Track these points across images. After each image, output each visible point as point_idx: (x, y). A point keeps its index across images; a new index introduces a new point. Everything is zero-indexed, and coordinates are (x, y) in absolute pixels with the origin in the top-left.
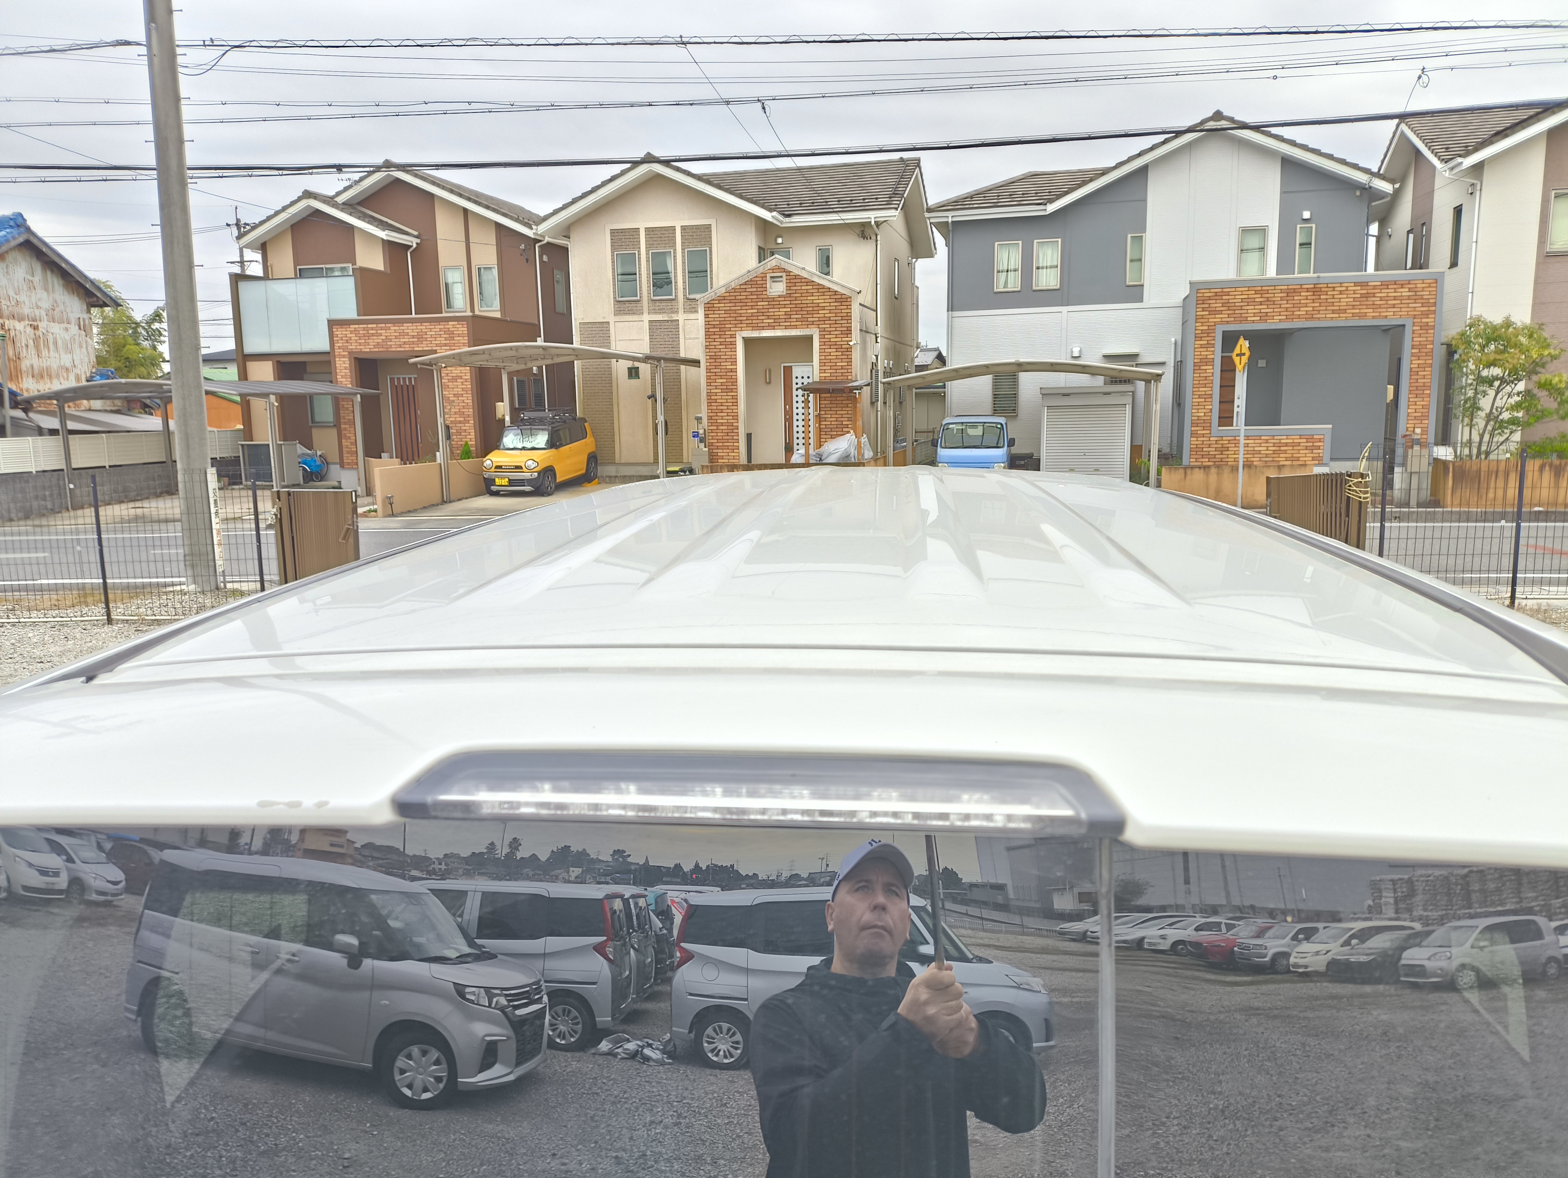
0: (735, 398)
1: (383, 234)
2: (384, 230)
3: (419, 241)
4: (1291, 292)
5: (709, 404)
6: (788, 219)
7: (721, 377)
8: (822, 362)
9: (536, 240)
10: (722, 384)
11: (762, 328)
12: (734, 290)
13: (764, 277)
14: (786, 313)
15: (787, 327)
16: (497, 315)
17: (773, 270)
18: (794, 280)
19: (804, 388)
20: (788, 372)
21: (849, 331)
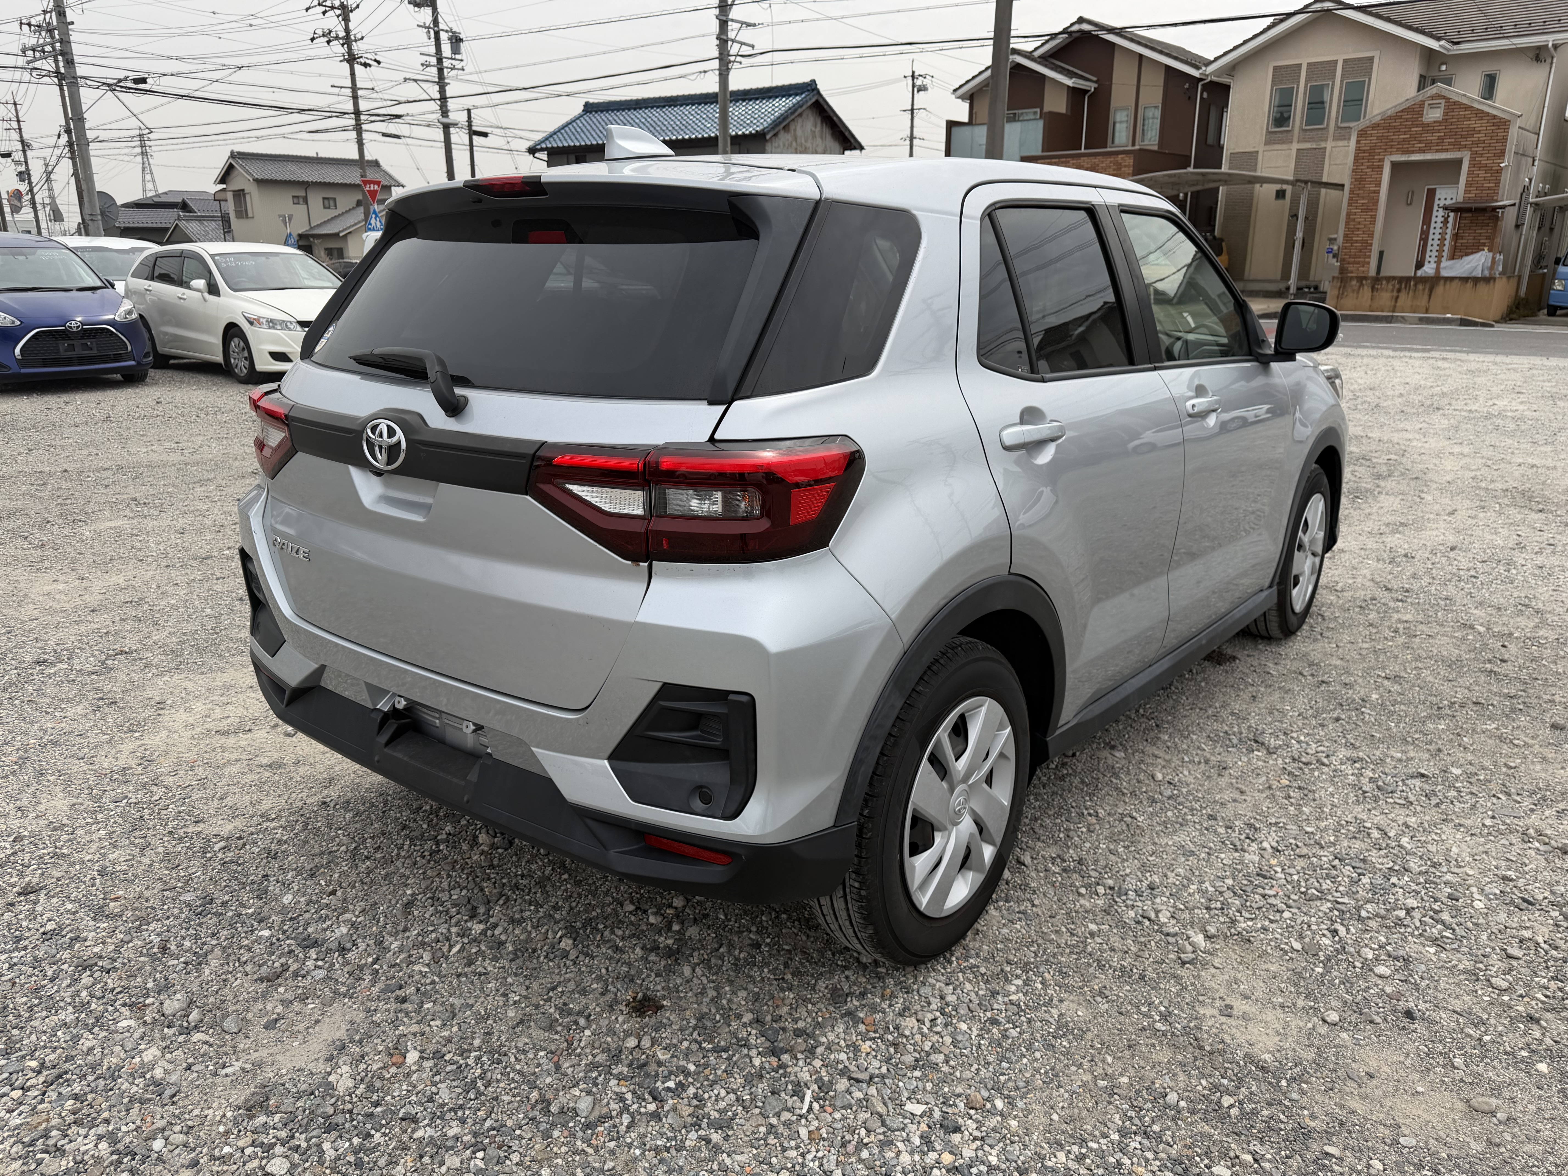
0: (1374, 217)
1: (1069, 82)
2: (1071, 78)
3: (1096, 85)
5: (1347, 223)
6: (1455, 47)
7: (1363, 198)
8: (1468, 184)
9: (1200, 80)
10: (1363, 204)
11: (1413, 152)
12: (1390, 117)
13: (1422, 104)
14: (1439, 138)
15: (1437, 151)
16: (1156, 148)
17: (1432, 97)
18: (1452, 106)
19: (1445, 208)
20: (1431, 194)
21: (1502, 153)
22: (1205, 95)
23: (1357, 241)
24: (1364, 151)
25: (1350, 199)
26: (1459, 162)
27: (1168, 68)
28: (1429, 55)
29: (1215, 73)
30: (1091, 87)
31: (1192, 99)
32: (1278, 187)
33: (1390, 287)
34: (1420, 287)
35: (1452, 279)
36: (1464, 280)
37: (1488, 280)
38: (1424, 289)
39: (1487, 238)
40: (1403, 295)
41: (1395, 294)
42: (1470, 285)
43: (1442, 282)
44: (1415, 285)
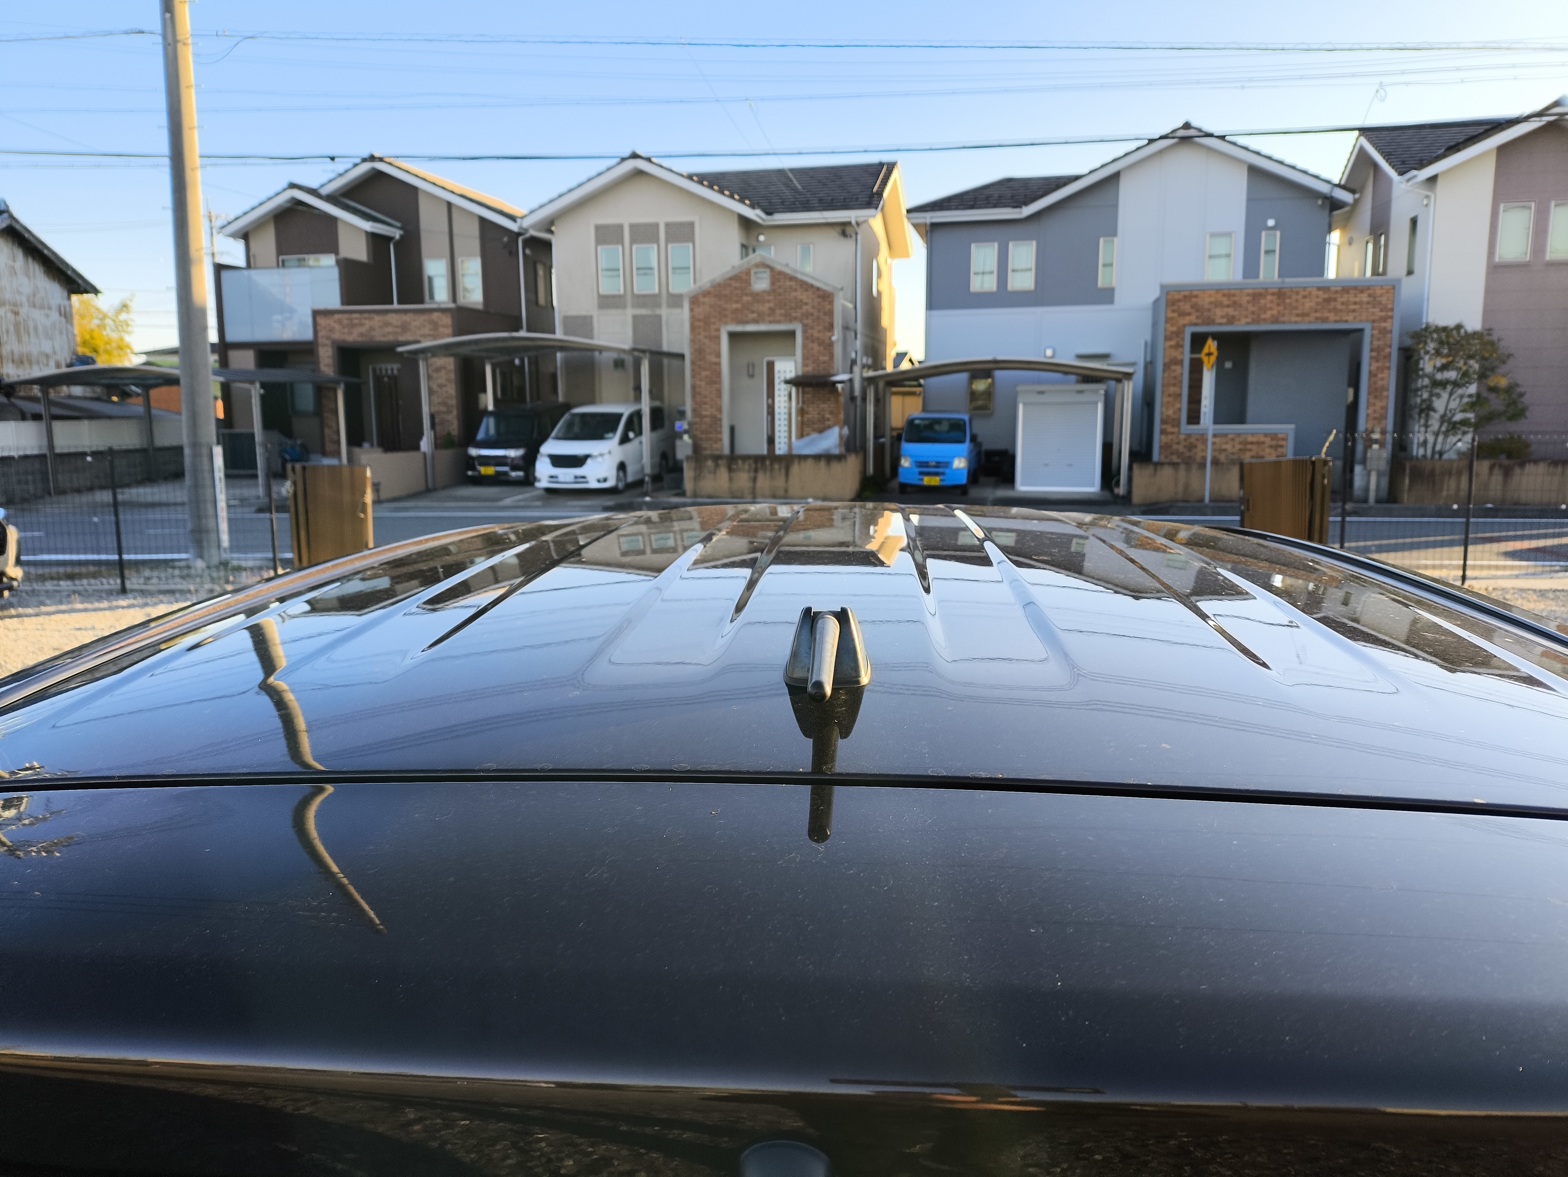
0: (719, 390)
1: (367, 226)
2: (370, 222)
3: (401, 232)
4: (1257, 296)
5: (694, 396)
6: (769, 217)
7: (705, 370)
8: (805, 358)
9: (519, 234)
10: (706, 377)
11: (747, 322)
12: (719, 285)
13: (748, 273)
14: (770, 308)
15: (771, 322)
16: (480, 307)
17: (758, 265)
18: (777, 276)
19: (787, 382)
20: (771, 366)
21: (831, 327)
22: (528, 252)
23: (706, 416)
24: (699, 320)
25: (693, 371)
26: (792, 334)
27: (483, 221)
28: (746, 224)
29: (534, 226)
30: (397, 234)
31: (514, 254)
32: (614, 355)
33: (746, 467)
34: (776, 466)
35: (806, 457)
36: (817, 457)
37: (839, 458)
38: (780, 469)
39: (831, 413)
40: (761, 476)
41: (752, 474)
42: (823, 463)
43: (796, 461)
44: (772, 464)
